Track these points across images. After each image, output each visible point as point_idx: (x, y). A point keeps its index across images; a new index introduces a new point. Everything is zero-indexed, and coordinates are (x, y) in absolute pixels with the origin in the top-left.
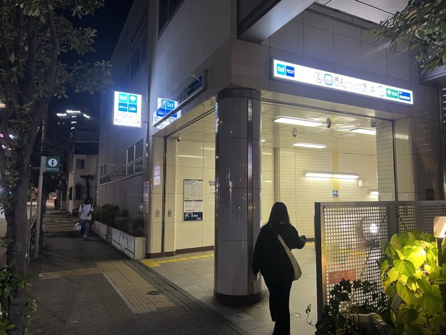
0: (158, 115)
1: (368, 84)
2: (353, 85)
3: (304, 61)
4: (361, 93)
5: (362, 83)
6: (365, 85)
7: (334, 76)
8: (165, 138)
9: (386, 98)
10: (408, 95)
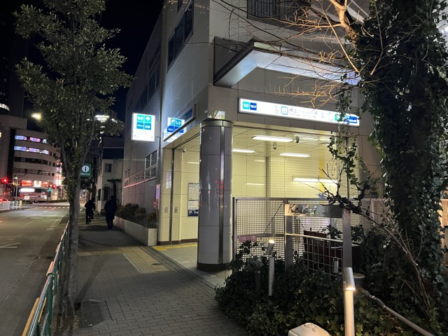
0: (168, 131)
1: (319, 112)
2: (305, 114)
3: (265, 98)
4: (312, 119)
5: (314, 111)
6: (316, 113)
7: (289, 107)
8: (173, 150)
9: (334, 122)
10: (355, 119)
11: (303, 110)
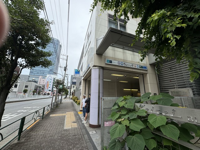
1: (134, 65)
2: (129, 65)
3: (115, 59)
4: (132, 67)
5: (132, 64)
6: (133, 65)
7: (123, 63)
8: (86, 80)
9: (139, 68)
10: (146, 67)
11: (128, 64)
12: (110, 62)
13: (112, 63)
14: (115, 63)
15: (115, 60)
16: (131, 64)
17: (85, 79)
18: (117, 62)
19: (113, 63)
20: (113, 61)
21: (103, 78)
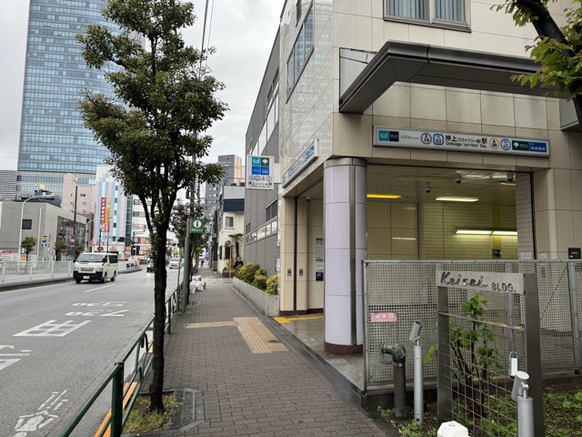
1: (489, 139)
2: (469, 141)
3: (411, 123)
4: (479, 148)
5: (480, 138)
6: (484, 141)
7: (445, 135)
8: (296, 198)
9: (511, 151)
10: (544, 145)
11: (465, 137)
12: (391, 140)
13: (397, 140)
14: (410, 138)
15: (410, 129)
16: (476, 138)
17: (295, 195)
18: (418, 134)
19: (402, 142)
20: (401, 133)
21: (367, 190)
